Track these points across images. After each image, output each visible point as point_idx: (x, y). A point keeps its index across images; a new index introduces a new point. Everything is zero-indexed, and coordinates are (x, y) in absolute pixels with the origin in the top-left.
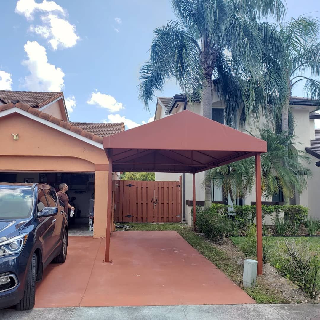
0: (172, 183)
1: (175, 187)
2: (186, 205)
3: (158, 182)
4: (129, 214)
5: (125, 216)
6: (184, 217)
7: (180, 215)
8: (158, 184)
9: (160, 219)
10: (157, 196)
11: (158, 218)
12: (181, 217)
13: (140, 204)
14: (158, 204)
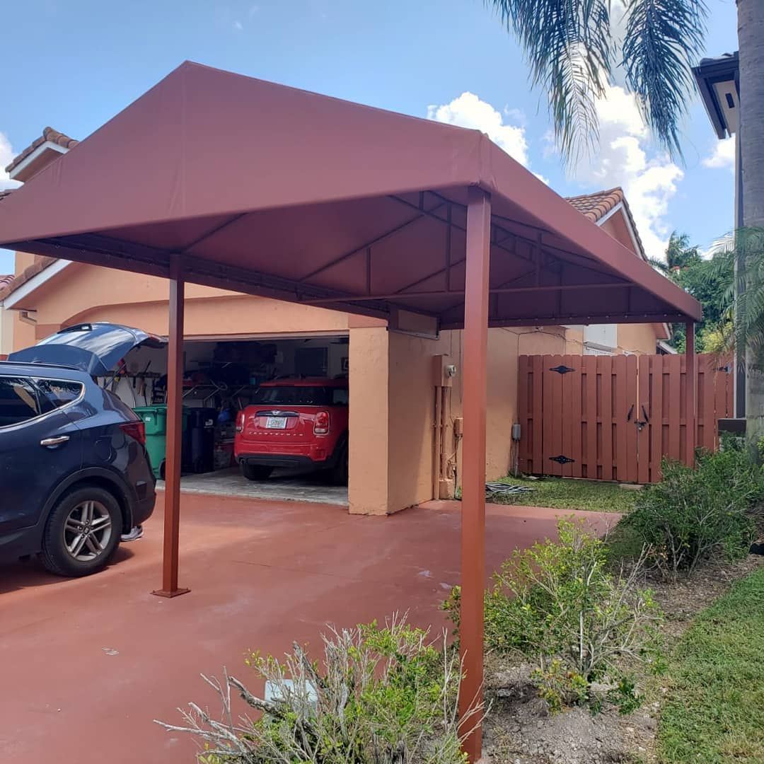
4: (560, 454)
5: (551, 459)
11: (650, 470)
13: (592, 425)
14: (650, 426)
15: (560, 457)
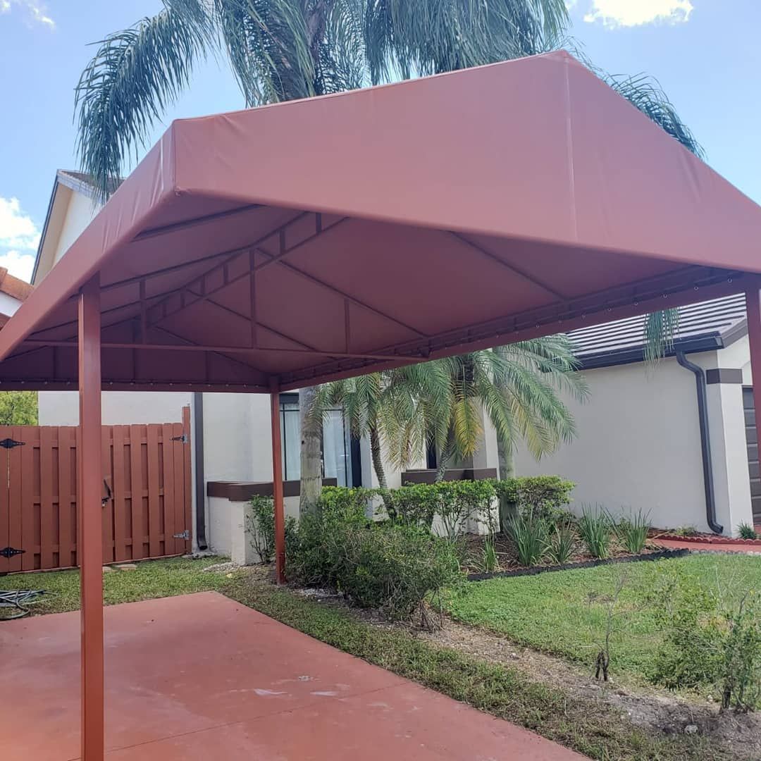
0: (160, 429)
1: (167, 444)
2: (206, 497)
3: (112, 430)
4: (7, 547)
6: (201, 535)
7: (187, 531)
8: (112, 437)
9: (121, 551)
10: (110, 477)
11: (114, 549)
12: (191, 537)
13: (47, 509)
14: (113, 501)
15: (7, 549)
